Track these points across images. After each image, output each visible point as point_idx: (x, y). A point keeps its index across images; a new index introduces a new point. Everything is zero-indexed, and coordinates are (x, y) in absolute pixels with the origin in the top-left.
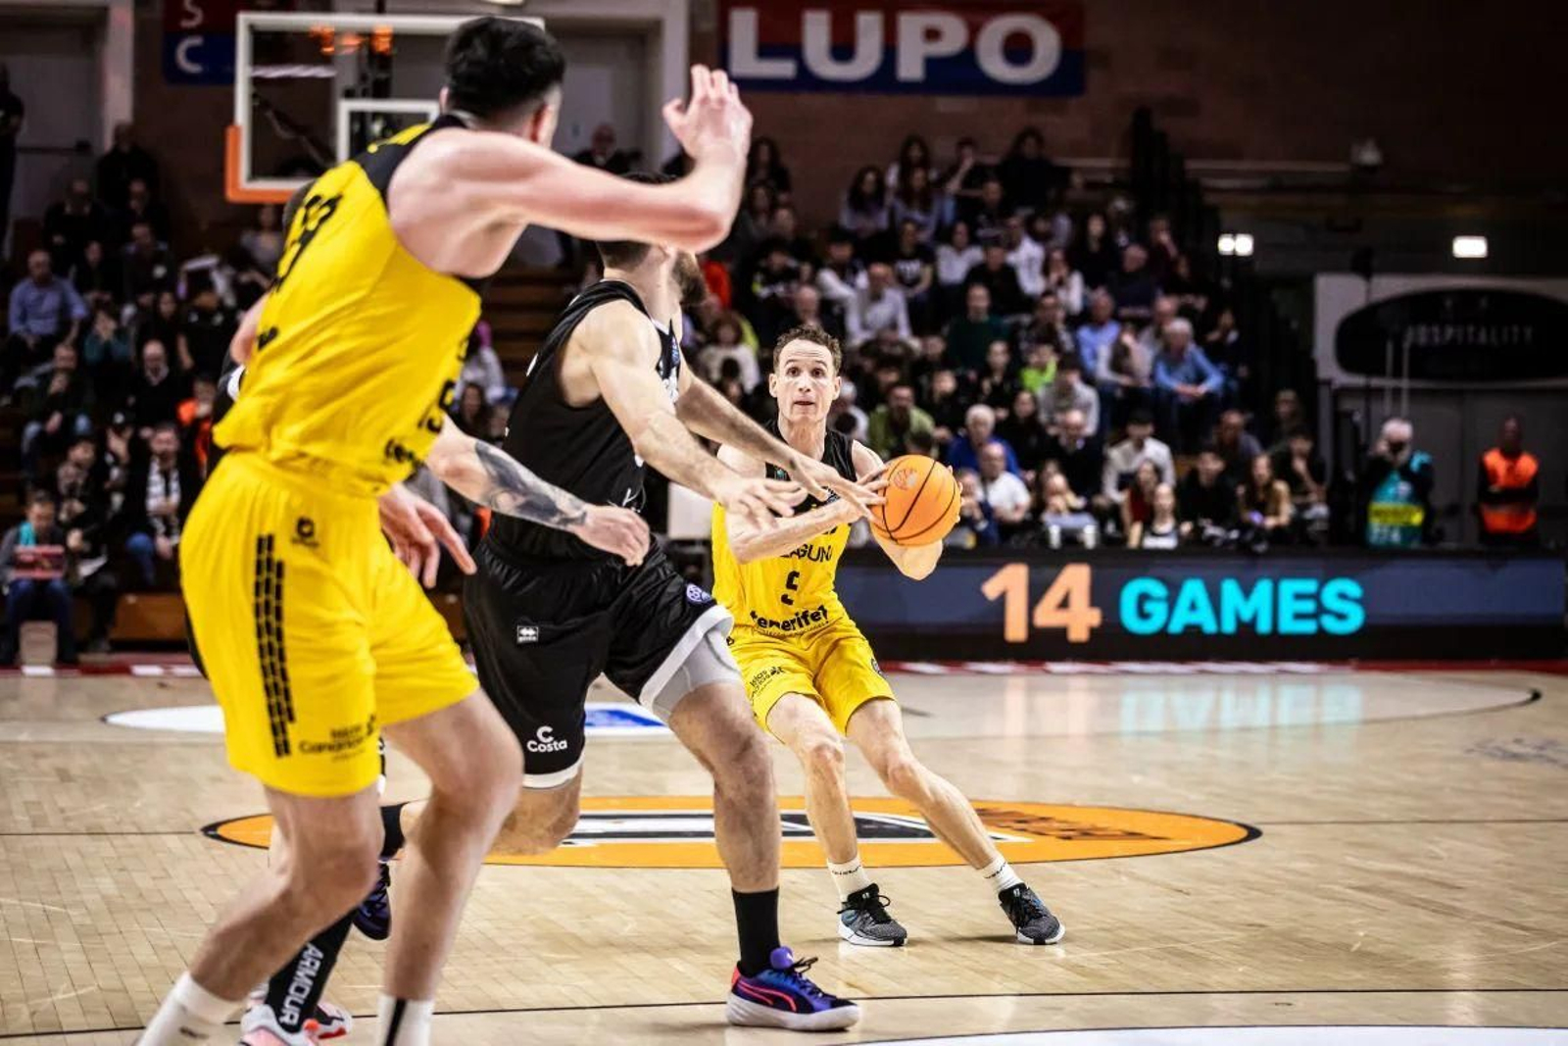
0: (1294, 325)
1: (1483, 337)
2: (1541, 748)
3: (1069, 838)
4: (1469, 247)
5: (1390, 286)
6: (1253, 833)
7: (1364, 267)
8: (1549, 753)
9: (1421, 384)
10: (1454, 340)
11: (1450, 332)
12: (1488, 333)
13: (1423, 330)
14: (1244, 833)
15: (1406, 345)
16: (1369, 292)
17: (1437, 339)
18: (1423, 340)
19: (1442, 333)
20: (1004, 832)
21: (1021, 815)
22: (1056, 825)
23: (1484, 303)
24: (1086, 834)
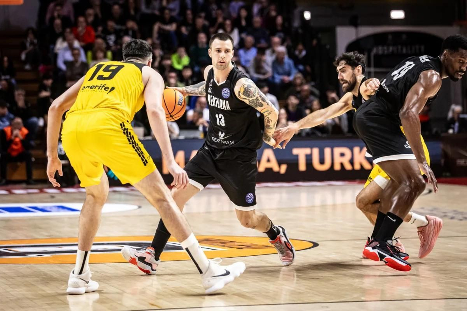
0: (328, 47)
1: (404, 51)
2: (432, 210)
3: (242, 248)
4: (397, 14)
5: (366, 31)
6: (315, 245)
7: (354, 23)
8: (434, 212)
9: (378, 70)
10: (393, 52)
11: (391, 48)
12: (407, 49)
13: (380, 48)
14: (312, 245)
15: (372, 54)
16: (357, 33)
17: (386, 52)
18: (380, 52)
19: (388, 49)
20: (215, 247)
21: (222, 240)
22: (236, 244)
23: (404, 37)
24: (248, 247)
